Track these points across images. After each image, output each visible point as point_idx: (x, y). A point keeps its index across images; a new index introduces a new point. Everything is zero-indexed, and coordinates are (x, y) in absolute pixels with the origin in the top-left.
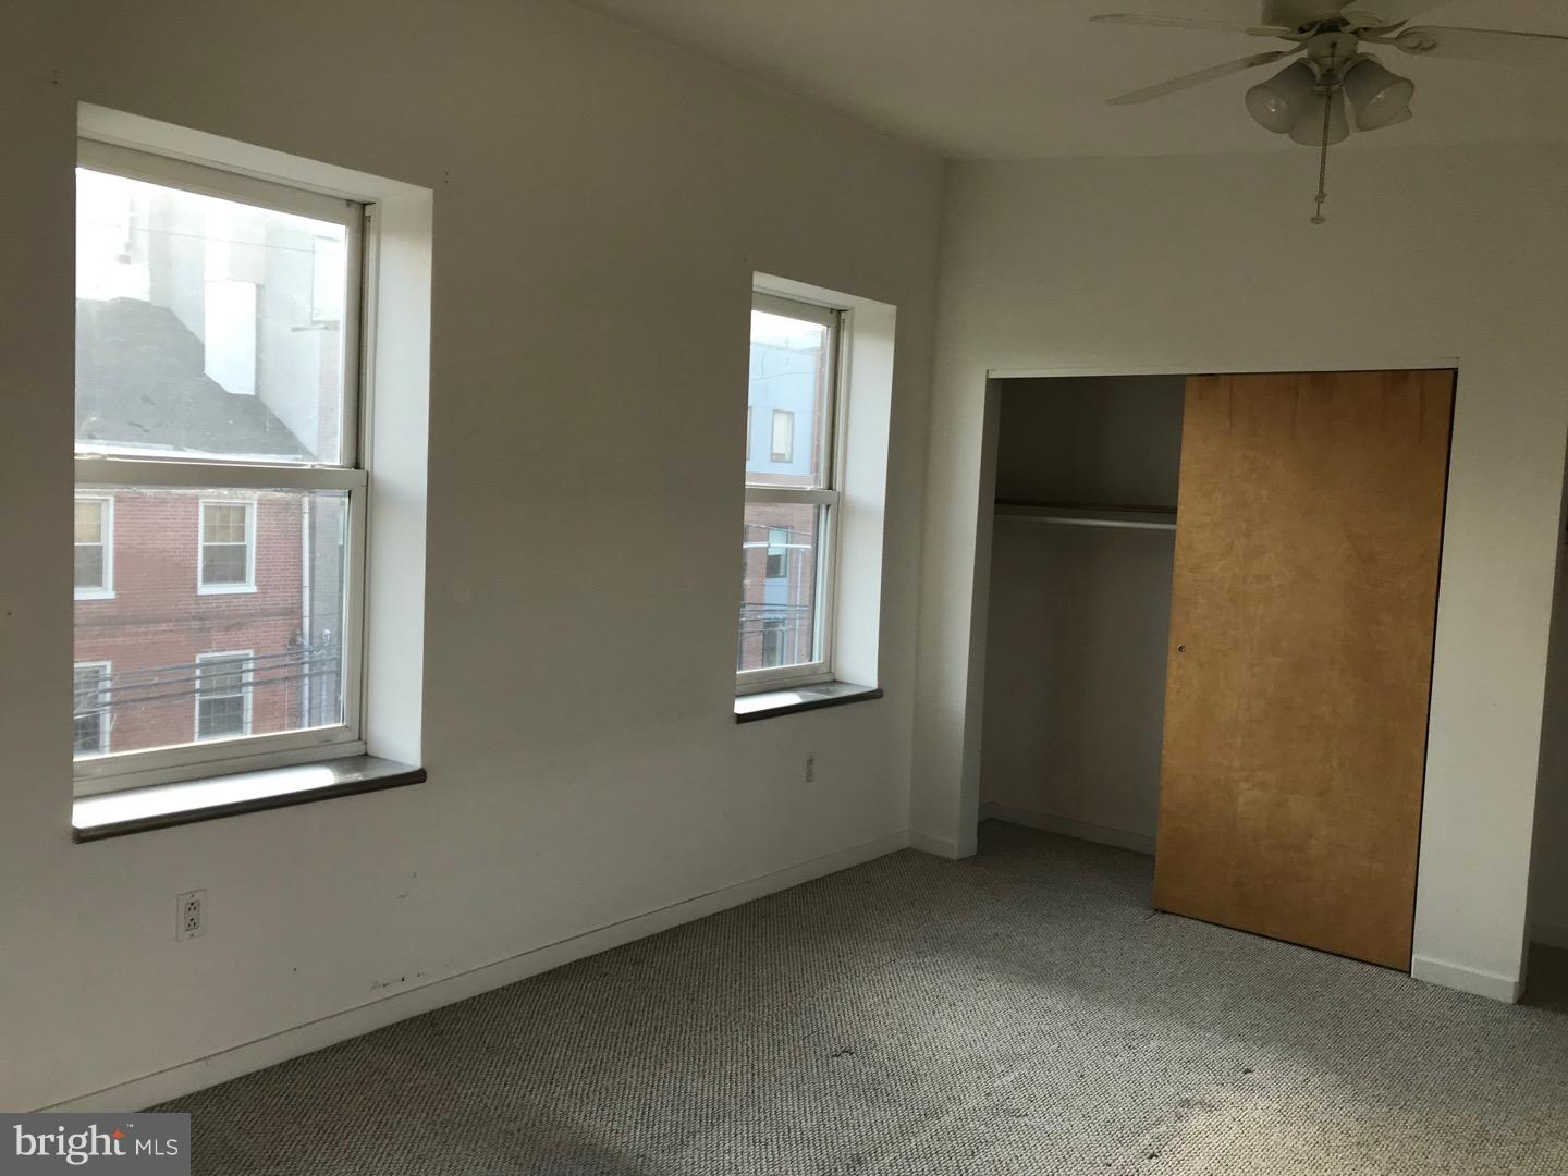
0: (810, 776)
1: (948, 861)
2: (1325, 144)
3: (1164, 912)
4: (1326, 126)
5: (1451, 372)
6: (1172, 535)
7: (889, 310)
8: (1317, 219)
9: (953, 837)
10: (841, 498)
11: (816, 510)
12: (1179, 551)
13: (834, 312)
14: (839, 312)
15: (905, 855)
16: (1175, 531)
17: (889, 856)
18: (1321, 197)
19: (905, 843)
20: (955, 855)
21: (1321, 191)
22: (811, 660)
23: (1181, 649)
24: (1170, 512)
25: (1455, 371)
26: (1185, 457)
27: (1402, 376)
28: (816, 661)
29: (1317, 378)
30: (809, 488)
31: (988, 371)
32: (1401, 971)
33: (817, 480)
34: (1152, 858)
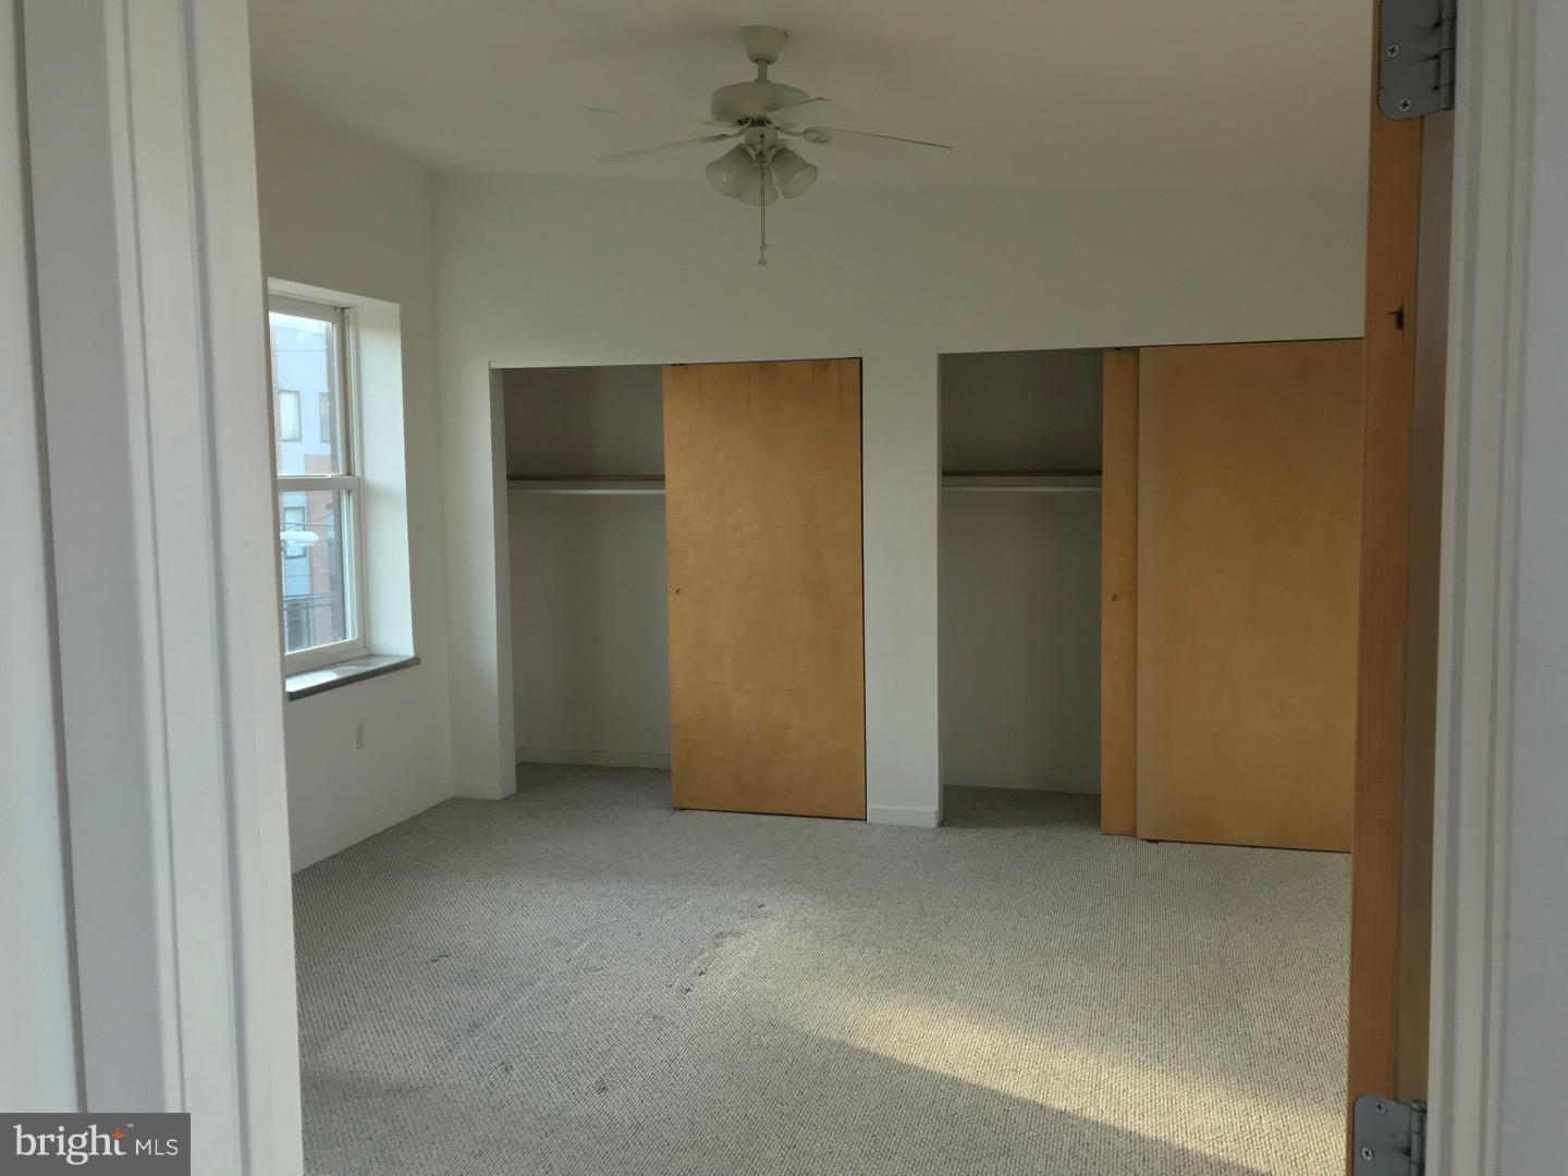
0: (360, 743)
1: (494, 801)
2: (763, 204)
3: (683, 809)
4: (762, 194)
5: (858, 361)
6: (661, 500)
7: (394, 308)
8: (762, 262)
9: (495, 779)
10: (361, 482)
11: (337, 496)
12: (669, 512)
13: (339, 310)
14: (343, 309)
15: (452, 803)
16: (664, 496)
17: (438, 806)
18: (764, 246)
19: (450, 792)
20: (498, 795)
21: (763, 243)
22: (345, 638)
23: (678, 591)
24: (658, 479)
25: (861, 360)
26: (668, 435)
27: (823, 364)
28: (350, 638)
29: (765, 366)
30: (330, 475)
31: (489, 363)
32: (860, 820)
33: (334, 468)
34: (669, 771)
